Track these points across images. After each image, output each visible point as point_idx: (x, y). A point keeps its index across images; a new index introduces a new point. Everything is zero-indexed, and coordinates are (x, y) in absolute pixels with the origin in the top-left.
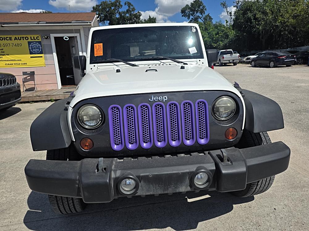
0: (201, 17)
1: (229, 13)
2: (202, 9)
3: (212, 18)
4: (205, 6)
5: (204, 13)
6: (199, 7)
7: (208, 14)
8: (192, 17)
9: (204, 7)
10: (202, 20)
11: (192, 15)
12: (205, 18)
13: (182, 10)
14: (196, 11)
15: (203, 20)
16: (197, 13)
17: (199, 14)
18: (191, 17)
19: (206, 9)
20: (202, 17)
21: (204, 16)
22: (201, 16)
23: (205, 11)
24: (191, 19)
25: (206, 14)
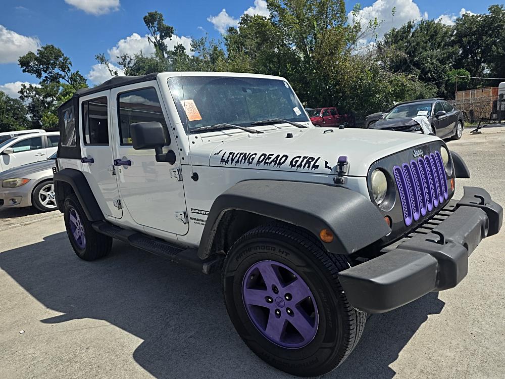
0: (63, 75)
1: (112, 72)
2: (63, 63)
3: (85, 79)
4: (68, 59)
5: (69, 70)
6: (57, 59)
7: (77, 72)
8: (46, 75)
9: (66, 59)
10: (68, 81)
11: (45, 72)
12: (72, 78)
13: (20, 61)
14: (52, 64)
15: (70, 81)
16: (53, 68)
17: (57, 70)
18: (44, 75)
19: (70, 64)
20: (65, 76)
21: (69, 75)
22: (63, 73)
23: (69, 66)
24: (43, 78)
25: (73, 70)
